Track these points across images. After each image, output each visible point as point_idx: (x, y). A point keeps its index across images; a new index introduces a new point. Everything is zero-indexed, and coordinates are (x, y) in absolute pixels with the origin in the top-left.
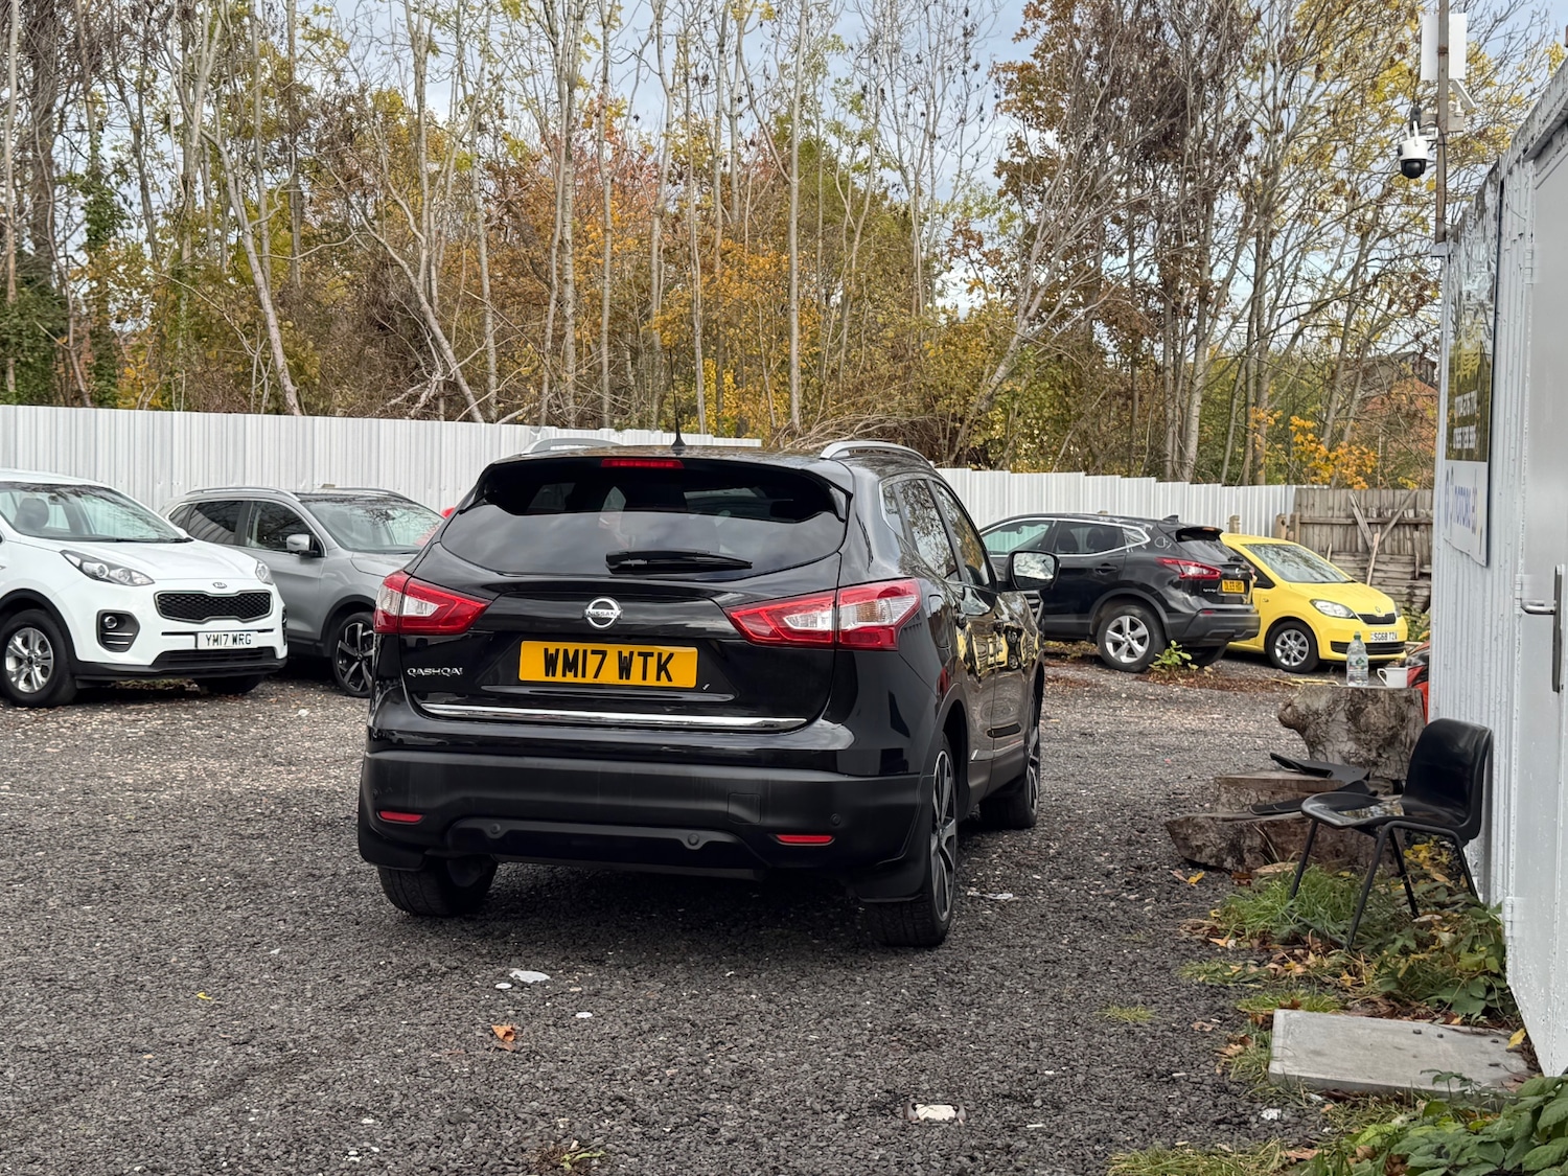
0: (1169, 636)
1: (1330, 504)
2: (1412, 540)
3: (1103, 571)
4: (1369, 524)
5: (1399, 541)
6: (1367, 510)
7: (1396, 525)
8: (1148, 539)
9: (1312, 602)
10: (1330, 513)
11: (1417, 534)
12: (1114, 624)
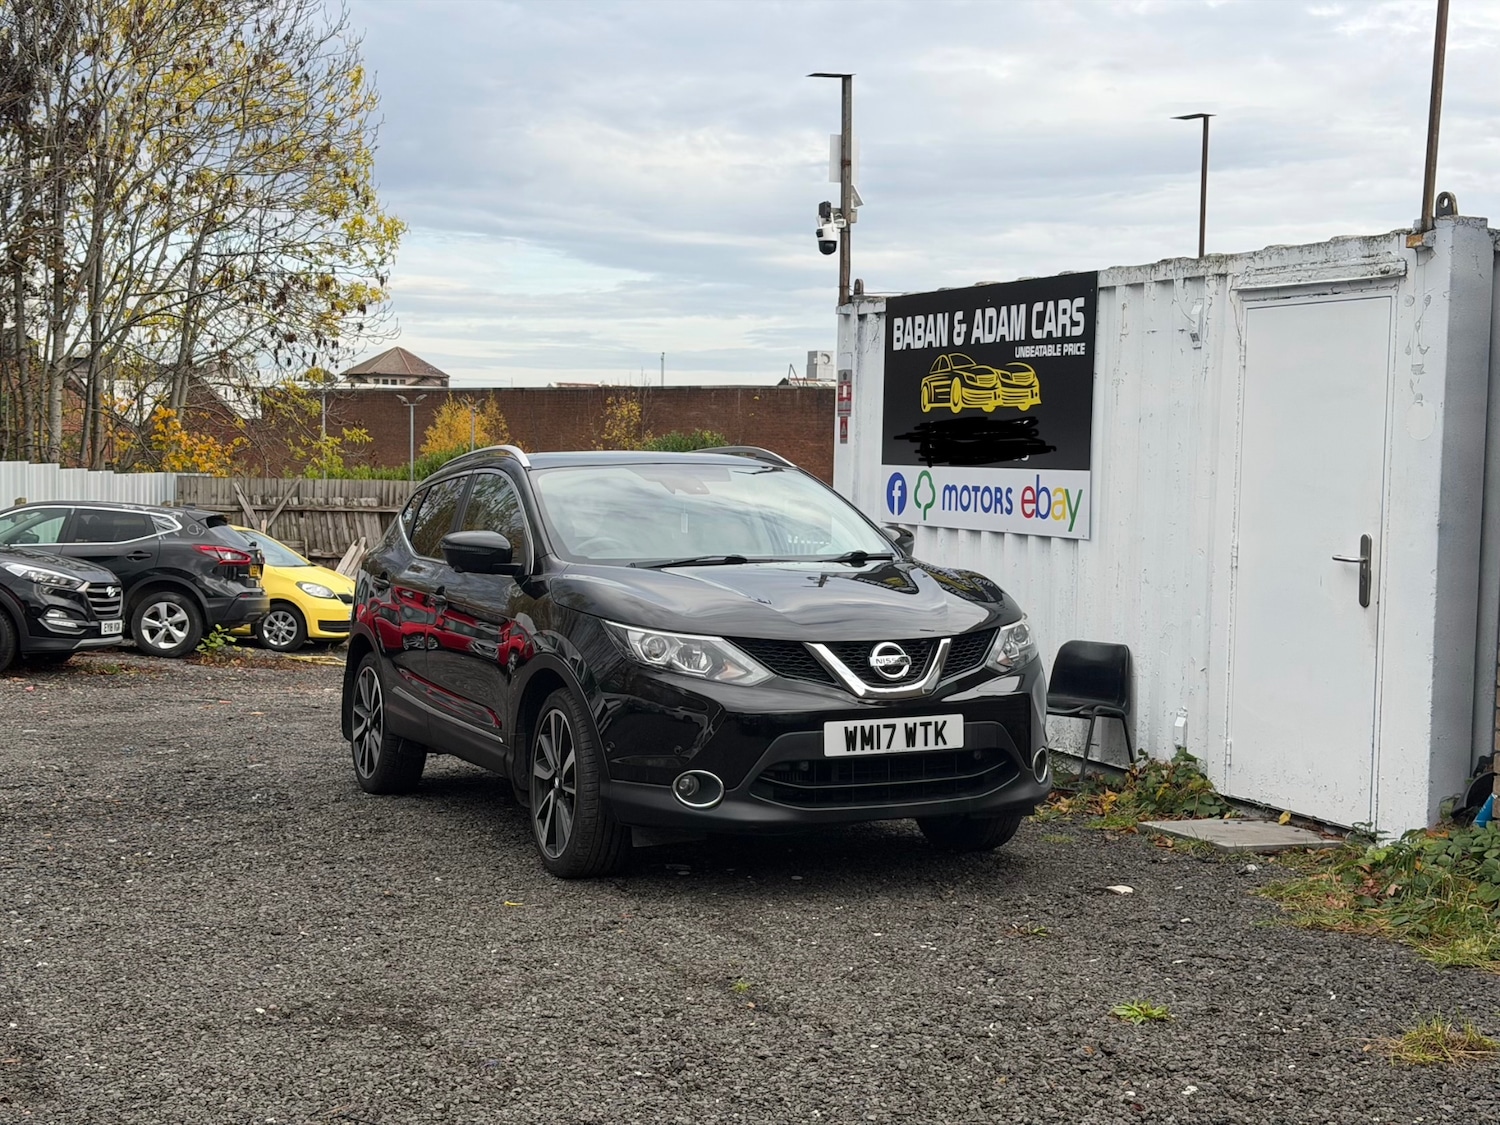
0: (210, 620)
1: (214, 491)
2: (298, 526)
3: (137, 558)
4: (255, 511)
5: (285, 527)
6: (251, 498)
7: (282, 512)
8: (180, 527)
9: (299, 585)
10: (214, 500)
11: (302, 520)
12: (149, 611)
